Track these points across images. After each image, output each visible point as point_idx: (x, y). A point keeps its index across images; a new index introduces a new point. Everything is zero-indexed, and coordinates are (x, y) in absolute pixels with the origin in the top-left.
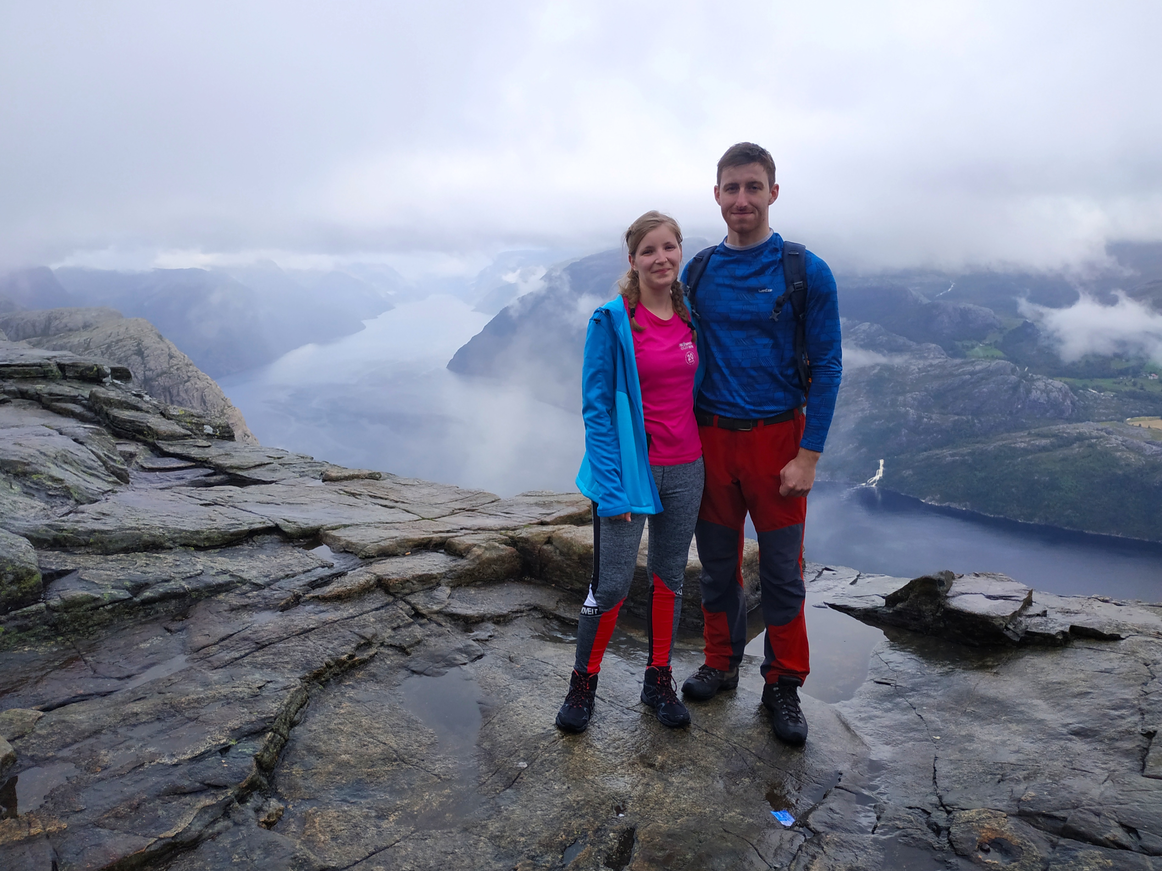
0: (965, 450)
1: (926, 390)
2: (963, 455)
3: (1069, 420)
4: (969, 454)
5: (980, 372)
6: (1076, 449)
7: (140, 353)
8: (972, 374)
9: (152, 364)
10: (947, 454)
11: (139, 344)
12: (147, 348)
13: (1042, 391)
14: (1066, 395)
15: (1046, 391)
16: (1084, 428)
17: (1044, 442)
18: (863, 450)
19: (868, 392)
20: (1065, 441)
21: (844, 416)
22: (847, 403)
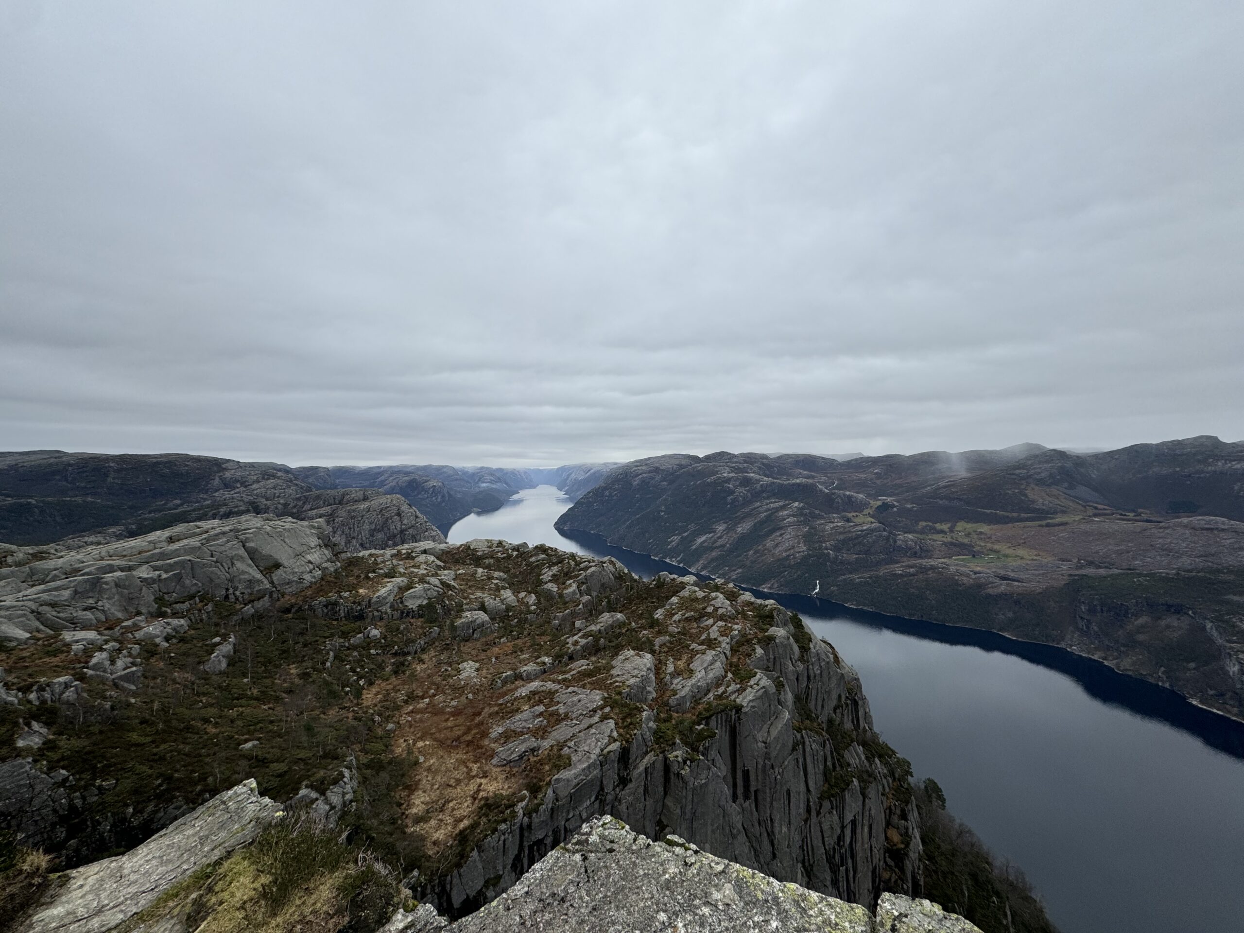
0: (866, 575)
1: (837, 540)
2: (865, 578)
3: (921, 557)
4: (869, 577)
5: (866, 530)
6: (931, 574)
8: (862, 531)
9: (405, 521)
10: (856, 577)
11: (398, 509)
12: (403, 512)
14: (916, 543)
15: (905, 541)
16: (932, 562)
17: (912, 570)
18: (807, 575)
19: (804, 541)
20: (924, 570)
21: (792, 555)
22: (793, 547)
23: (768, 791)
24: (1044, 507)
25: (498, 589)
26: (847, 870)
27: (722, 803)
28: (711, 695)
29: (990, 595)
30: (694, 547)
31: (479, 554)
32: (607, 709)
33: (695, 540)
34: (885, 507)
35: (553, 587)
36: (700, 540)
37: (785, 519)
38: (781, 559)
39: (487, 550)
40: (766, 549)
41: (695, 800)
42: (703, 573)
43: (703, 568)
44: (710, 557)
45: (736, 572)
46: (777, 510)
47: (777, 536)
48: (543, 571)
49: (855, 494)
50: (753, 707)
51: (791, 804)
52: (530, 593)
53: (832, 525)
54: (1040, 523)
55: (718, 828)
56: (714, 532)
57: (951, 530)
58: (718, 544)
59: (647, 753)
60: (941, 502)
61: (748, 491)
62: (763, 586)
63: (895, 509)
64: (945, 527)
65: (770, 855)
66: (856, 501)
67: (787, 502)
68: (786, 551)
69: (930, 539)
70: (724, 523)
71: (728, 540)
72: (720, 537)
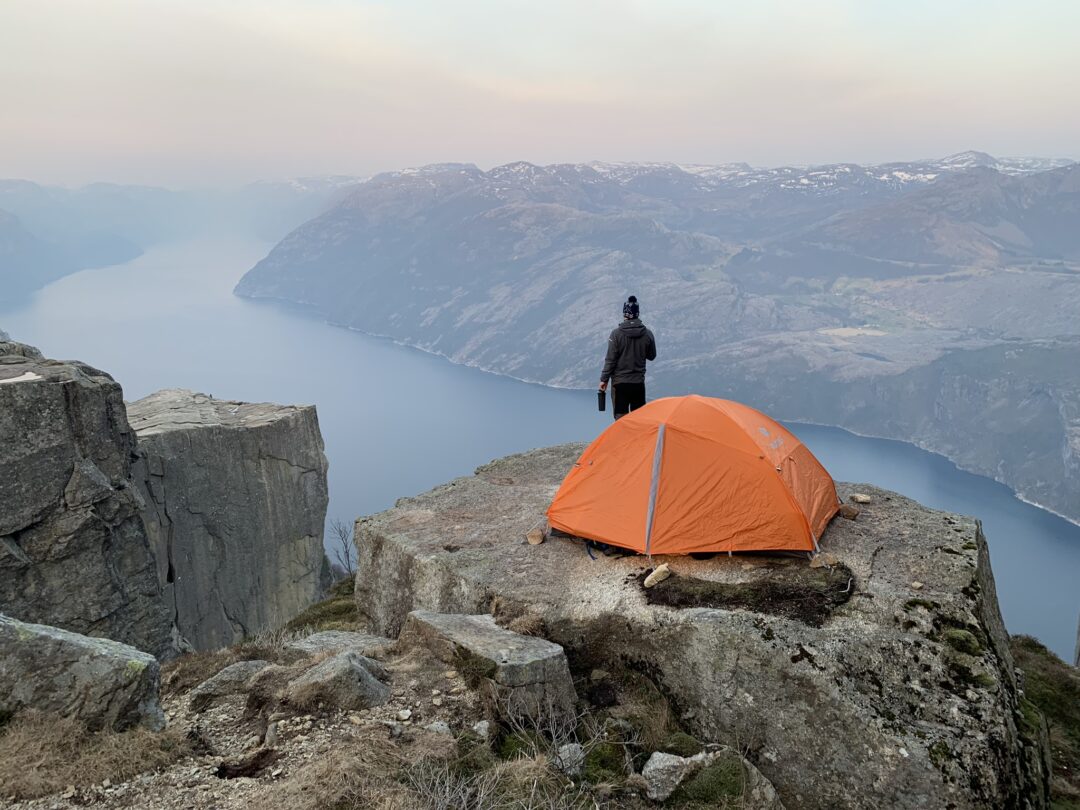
0: (694, 359)
2: (692, 363)
3: (774, 331)
4: (698, 361)
5: (706, 292)
6: (777, 354)
8: (701, 294)
10: (680, 362)
13: (755, 307)
14: (772, 311)
15: (758, 308)
16: (784, 337)
20: (771, 348)
21: (600, 332)
22: (601, 321)
24: (950, 254)
29: (844, 380)
30: (458, 325)
33: (462, 313)
34: (747, 254)
36: (469, 313)
37: (595, 278)
38: (581, 340)
40: (563, 325)
43: (470, 356)
44: (482, 340)
45: (518, 361)
46: (587, 263)
47: (581, 305)
49: (706, 237)
53: (661, 286)
56: (491, 300)
57: (827, 288)
58: (493, 320)
60: (823, 246)
61: (547, 233)
63: (759, 258)
64: (820, 284)
66: (706, 246)
67: (603, 251)
68: (591, 327)
69: (795, 303)
70: (507, 285)
71: (511, 311)
72: (499, 308)
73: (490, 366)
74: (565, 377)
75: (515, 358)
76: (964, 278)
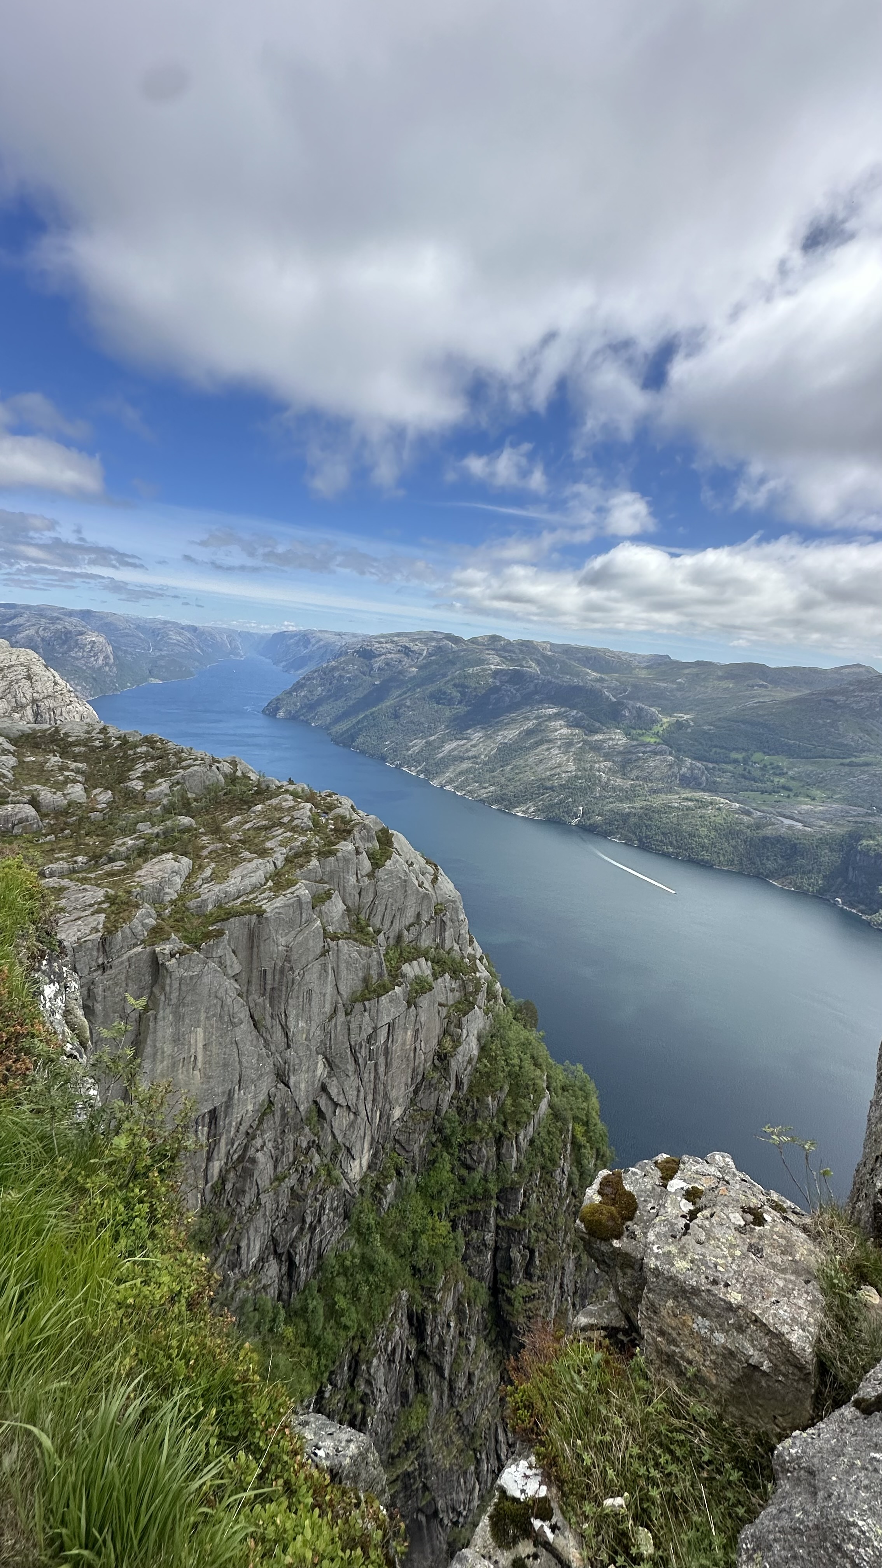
2: (635, 808)
3: (704, 790)
4: (640, 808)
6: (710, 811)
7: (29, 678)
8: (644, 753)
9: (39, 688)
10: (626, 807)
11: (28, 670)
13: (688, 769)
14: (703, 772)
15: (692, 769)
16: (715, 796)
17: (690, 803)
18: (570, 800)
19: (574, 759)
20: (703, 804)
21: (559, 774)
22: (560, 765)
23: (284, 989)
24: (852, 744)
25: (67, 781)
26: (376, 1064)
27: (219, 995)
28: (239, 901)
29: (768, 838)
30: (441, 755)
31: (70, 739)
32: (105, 906)
33: (442, 747)
34: (679, 725)
35: (138, 786)
36: (448, 747)
37: (557, 730)
38: (544, 779)
39: (84, 736)
40: (528, 765)
41: (184, 988)
42: (447, 788)
43: (450, 781)
44: (458, 770)
45: (487, 790)
46: (550, 718)
47: (543, 750)
48: (137, 766)
49: (646, 707)
50: (279, 913)
51: (313, 1003)
52: (107, 789)
53: (611, 743)
54: (841, 761)
55: (214, 1016)
56: (469, 739)
57: (745, 761)
58: (470, 754)
59: (135, 945)
60: (743, 726)
61: (517, 690)
62: (518, 809)
63: (689, 730)
64: (739, 756)
65: (283, 1045)
66: (647, 715)
67: (563, 710)
68: (552, 769)
69: (719, 770)
70: (482, 728)
71: (485, 749)
72: (473, 746)
73: (464, 792)
74: (528, 809)
75: (485, 788)
76: (867, 764)
